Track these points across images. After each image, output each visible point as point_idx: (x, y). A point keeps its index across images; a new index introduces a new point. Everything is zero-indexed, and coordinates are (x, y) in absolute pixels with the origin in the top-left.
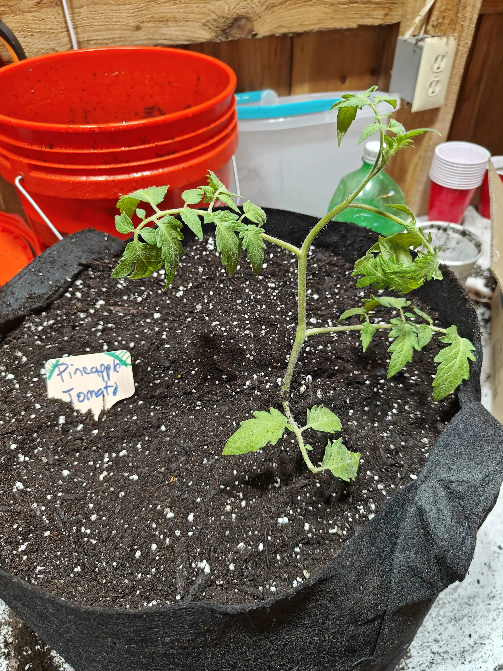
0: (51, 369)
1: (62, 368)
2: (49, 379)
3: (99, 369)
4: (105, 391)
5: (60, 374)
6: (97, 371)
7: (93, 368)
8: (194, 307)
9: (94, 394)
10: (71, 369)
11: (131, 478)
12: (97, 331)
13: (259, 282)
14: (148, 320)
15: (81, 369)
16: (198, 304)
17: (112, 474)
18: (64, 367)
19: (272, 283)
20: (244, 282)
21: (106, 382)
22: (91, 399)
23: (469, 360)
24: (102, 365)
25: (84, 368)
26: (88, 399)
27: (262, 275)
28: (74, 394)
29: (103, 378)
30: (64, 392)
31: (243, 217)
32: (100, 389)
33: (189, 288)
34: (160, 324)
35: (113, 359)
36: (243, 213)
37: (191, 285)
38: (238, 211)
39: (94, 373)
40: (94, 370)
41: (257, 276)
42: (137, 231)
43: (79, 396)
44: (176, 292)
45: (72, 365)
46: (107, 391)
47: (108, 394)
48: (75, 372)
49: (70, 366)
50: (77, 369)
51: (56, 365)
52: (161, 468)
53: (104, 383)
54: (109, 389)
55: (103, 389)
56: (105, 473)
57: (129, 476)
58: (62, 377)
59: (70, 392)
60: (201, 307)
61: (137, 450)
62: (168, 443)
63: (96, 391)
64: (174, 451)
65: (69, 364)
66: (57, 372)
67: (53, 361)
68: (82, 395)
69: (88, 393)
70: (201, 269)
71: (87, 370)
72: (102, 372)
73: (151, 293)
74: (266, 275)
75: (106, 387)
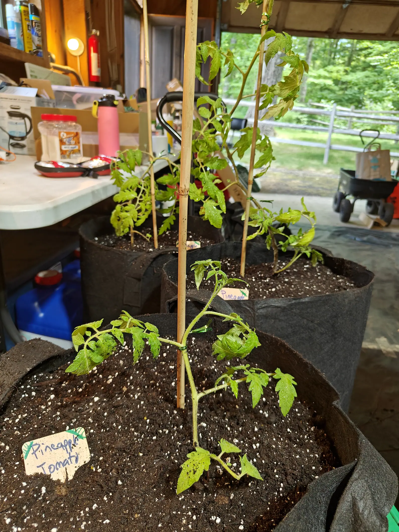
0: (27, 450)
1: (35, 448)
2: (26, 458)
3: (63, 444)
4: (69, 460)
5: (34, 453)
6: (62, 446)
7: (59, 444)
8: (121, 390)
9: (61, 464)
10: (43, 448)
11: (104, 522)
12: (57, 416)
13: (163, 366)
14: (91, 404)
15: (50, 446)
16: (123, 387)
17: (90, 522)
18: (38, 446)
19: (172, 366)
20: (153, 368)
21: (70, 453)
22: (60, 469)
23: (293, 385)
24: (65, 440)
25: (52, 445)
26: (57, 469)
27: (164, 362)
28: (46, 467)
29: (67, 450)
30: (38, 467)
31: (146, 330)
32: (66, 460)
33: (116, 376)
34: (100, 405)
35: (72, 435)
36: (146, 328)
37: (117, 374)
38: (142, 326)
39: (60, 447)
40: (60, 445)
41: (161, 363)
42: (86, 344)
43: (50, 468)
44: (107, 381)
45: (43, 444)
46: (71, 460)
47: (72, 463)
48: (46, 450)
49: (41, 445)
50: (47, 447)
51: (31, 446)
52: (126, 511)
53: (68, 455)
54: (72, 458)
55: (67, 459)
56: (84, 523)
57: (103, 521)
58: (36, 455)
59: (43, 466)
60: (126, 389)
61: (104, 501)
62: (126, 491)
63: (63, 462)
64: (133, 496)
65: (41, 443)
66: (31, 451)
67: (28, 443)
68: (52, 467)
69: (57, 464)
70: (121, 362)
71: (54, 446)
72: (66, 446)
73: (88, 384)
74: (167, 361)
75: (70, 458)
